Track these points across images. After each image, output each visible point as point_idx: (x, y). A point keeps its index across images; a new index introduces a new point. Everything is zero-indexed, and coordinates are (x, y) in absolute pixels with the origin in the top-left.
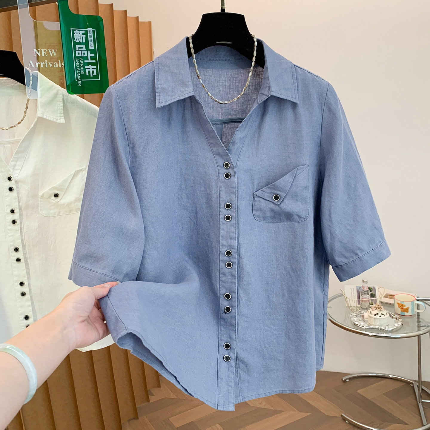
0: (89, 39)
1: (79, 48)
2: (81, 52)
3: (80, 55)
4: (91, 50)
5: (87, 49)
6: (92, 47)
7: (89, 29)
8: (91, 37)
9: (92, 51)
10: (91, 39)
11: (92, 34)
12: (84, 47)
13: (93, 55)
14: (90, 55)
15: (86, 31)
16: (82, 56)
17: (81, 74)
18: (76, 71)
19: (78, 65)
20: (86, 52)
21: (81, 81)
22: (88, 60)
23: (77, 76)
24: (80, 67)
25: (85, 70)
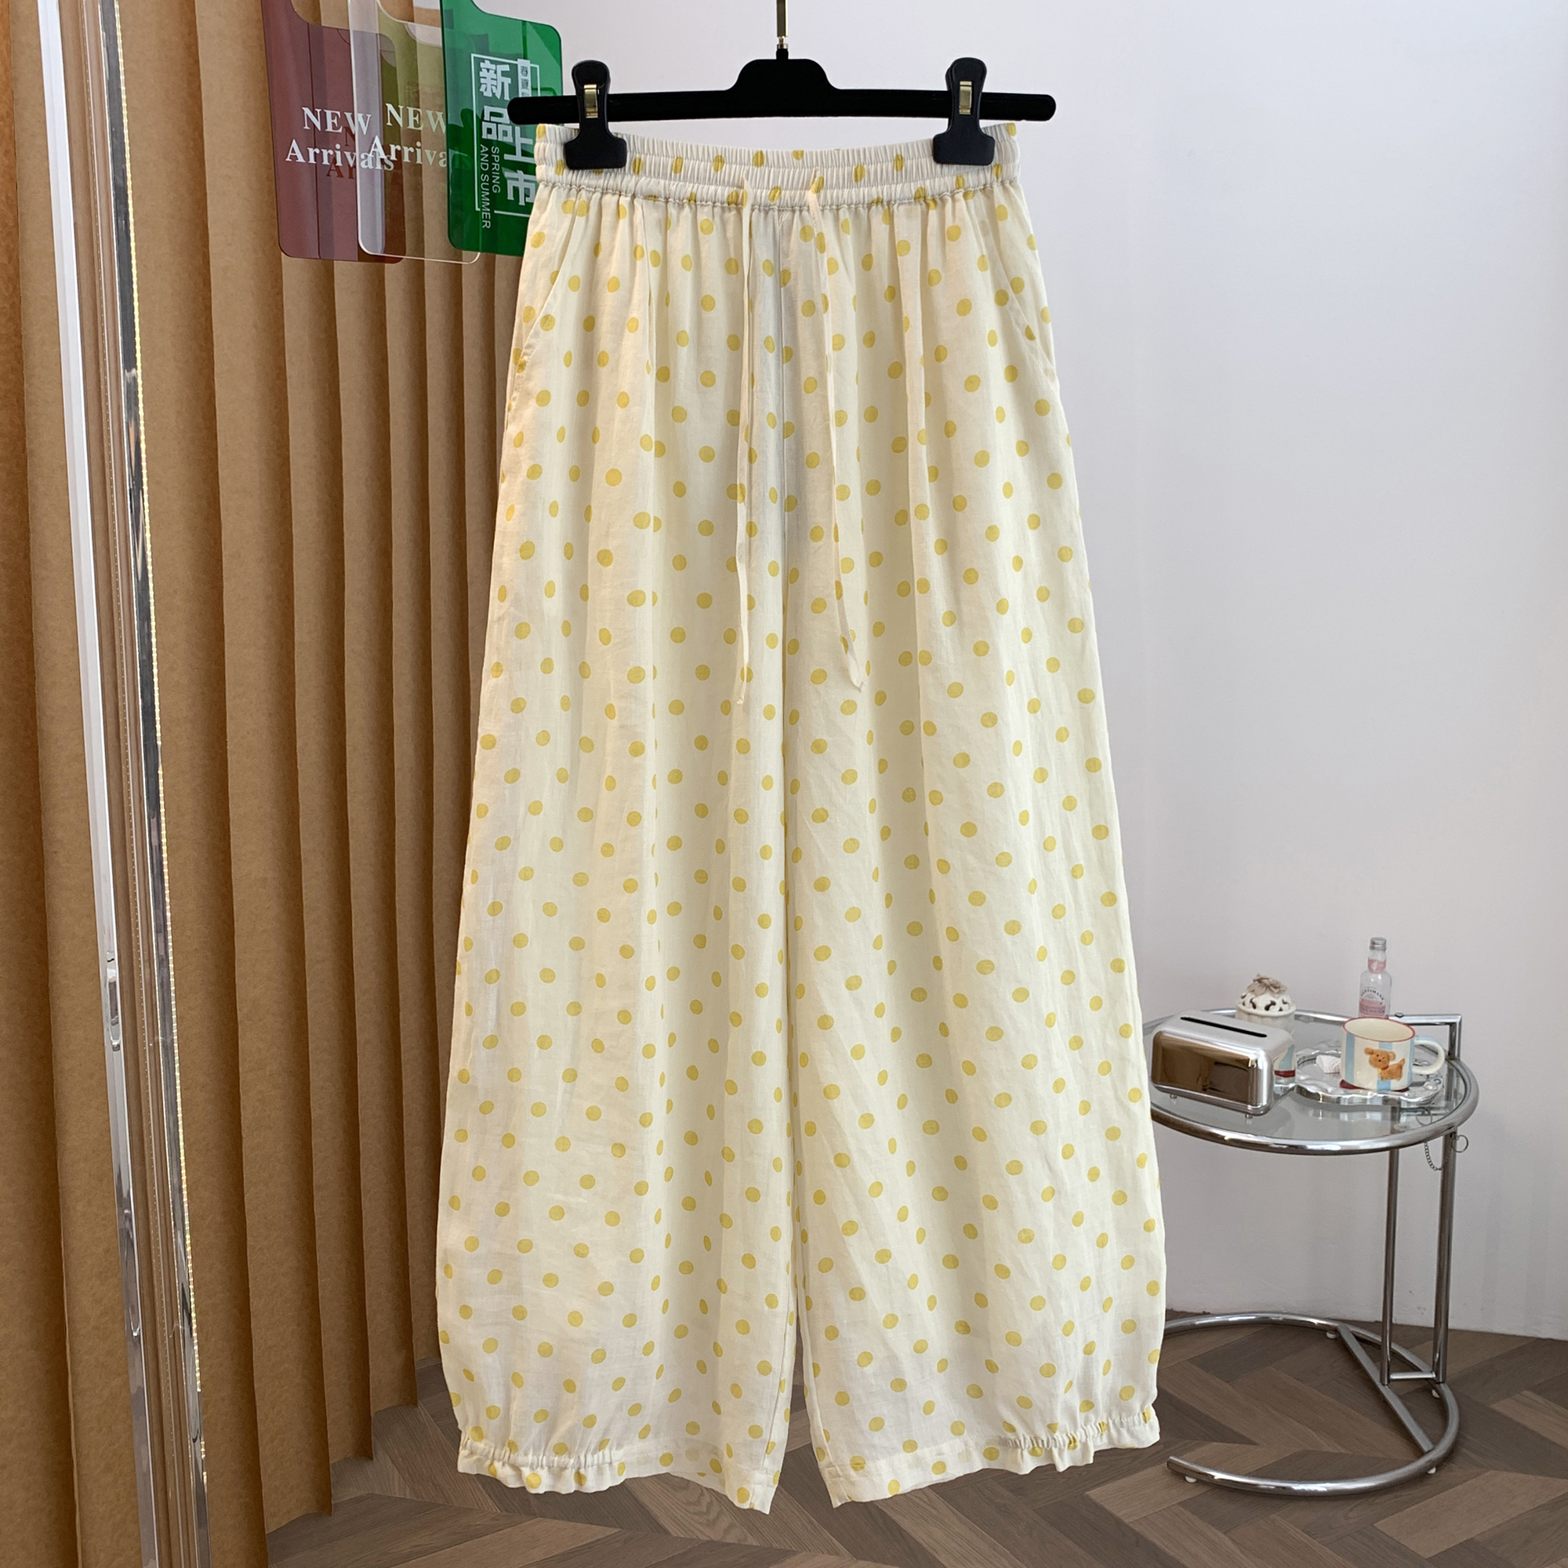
0: (521, 90)
1: (492, 114)
2: (495, 126)
7: (521, 62)
8: (525, 85)
11: (529, 77)
13: (530, 142)
14: (519, 140)
15: (514, 67)
16: (499, 140)
17: (491, 191)
18: (480, 182)
19: (485, 167)
20: (509, 129)
21: (492, 212)
22: (515, 154)
23: (480, 198)
24: (489, 173)
25: (503, 182)
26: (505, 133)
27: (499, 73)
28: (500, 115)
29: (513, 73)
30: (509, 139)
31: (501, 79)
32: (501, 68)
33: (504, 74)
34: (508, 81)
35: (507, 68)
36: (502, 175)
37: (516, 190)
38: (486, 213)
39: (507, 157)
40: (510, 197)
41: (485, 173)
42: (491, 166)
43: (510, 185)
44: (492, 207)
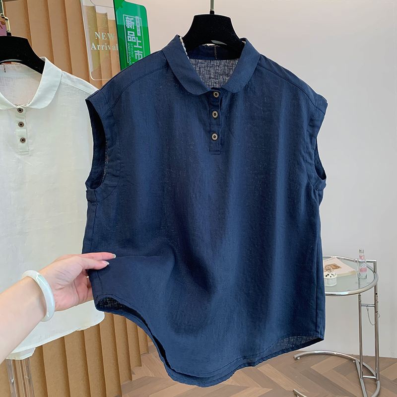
0: (137, 26)
1: (130, 33)
2: (131, 37)
3: (130, 40)
4: (138, 37)
5: (136, 35)
6: (139, 34)
7: (136, 17)
8: (138, 25)
9: (140, 38)
10: (138, 26)
11: (139, 22)
12: (133, 33)
13: (141, 42)
14: (138, 41)
15: (135, 19)
16: (132, 41)
17: (131, 57)
18: (128, 54)
20: (135, 38)
22: (136, 45)
23: (128, 58)
27: (131, 21)
29: (134, 21)
30: (135, 41)
34: (133, 23)
35: (133, 19)
36: (134, 52)
38: (130, 63)
40: (136, 58)
41: (129, 51)
42: (131, 49)
43: (136, 54)
44: (132, 61)
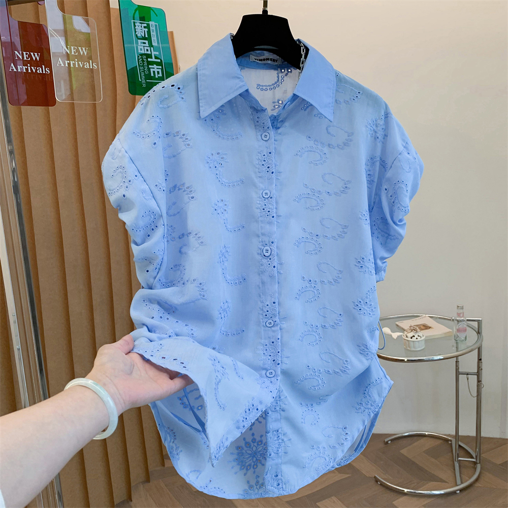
0: (152, 33)
1: (142, 43)
2: (144, 47)
3: (143, 52)
4: (154, 47)
5: (150, 45)
6: (155, 44)
7: (150, 22)
11: (154, 28)
12: (147, 42)
13: (157, 53)
14: (154, 53)
16: (146, 53)
17: (145, 73)
18: (140, 70)
19: (141, 64)
20: (149, 48)
21: (146, 81)
22: (152, 58)
23: (140, 75)
24: (143, 66)
25: (149, 69)
26: (147, 50)
27: (143, 27)
28: (145, 43)
29: (148, 27)
30: (149, 52)
31: (144, 29)
32: (143, 25)
33: (145, 27)
34: (146, 30)
35: (145, 25)
36: (148, 67)
37: (154, 72)
38: (144, 81)
39: (149, 60)
40: (152, 75)
41: (141, 66)
42: (144, 64)
43: (152, 70)
44: (146, 79)
